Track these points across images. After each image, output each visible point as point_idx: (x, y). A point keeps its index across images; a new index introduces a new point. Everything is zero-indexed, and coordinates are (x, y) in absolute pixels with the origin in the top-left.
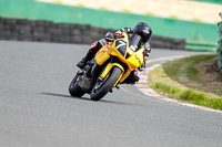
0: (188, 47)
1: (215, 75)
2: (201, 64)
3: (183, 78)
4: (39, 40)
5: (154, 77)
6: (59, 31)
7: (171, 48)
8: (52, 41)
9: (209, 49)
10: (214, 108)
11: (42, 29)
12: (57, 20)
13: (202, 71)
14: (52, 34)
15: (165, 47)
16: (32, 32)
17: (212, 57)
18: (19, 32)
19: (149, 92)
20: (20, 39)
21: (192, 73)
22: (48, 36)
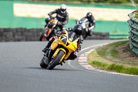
0: (111, 37)
1: (129, 53)
2: (119, 47)
3: (109, 57)
4: (19, 40)
5: (91, 57)
6: (30, 34)
7: (101, 39)
8: (27, 40)
9: (124, 37)
10: (130, 74)
11: (20, 33)
12: (29, 27)
13: (121, 51)
14: (26, 36)
15: (97, 39)
16: (14, 36)
17: (126, 42)
18: (6, 37)
19: (89, 67)
20: (7, 41)
21: (114, 53)
22: (24, 37)
